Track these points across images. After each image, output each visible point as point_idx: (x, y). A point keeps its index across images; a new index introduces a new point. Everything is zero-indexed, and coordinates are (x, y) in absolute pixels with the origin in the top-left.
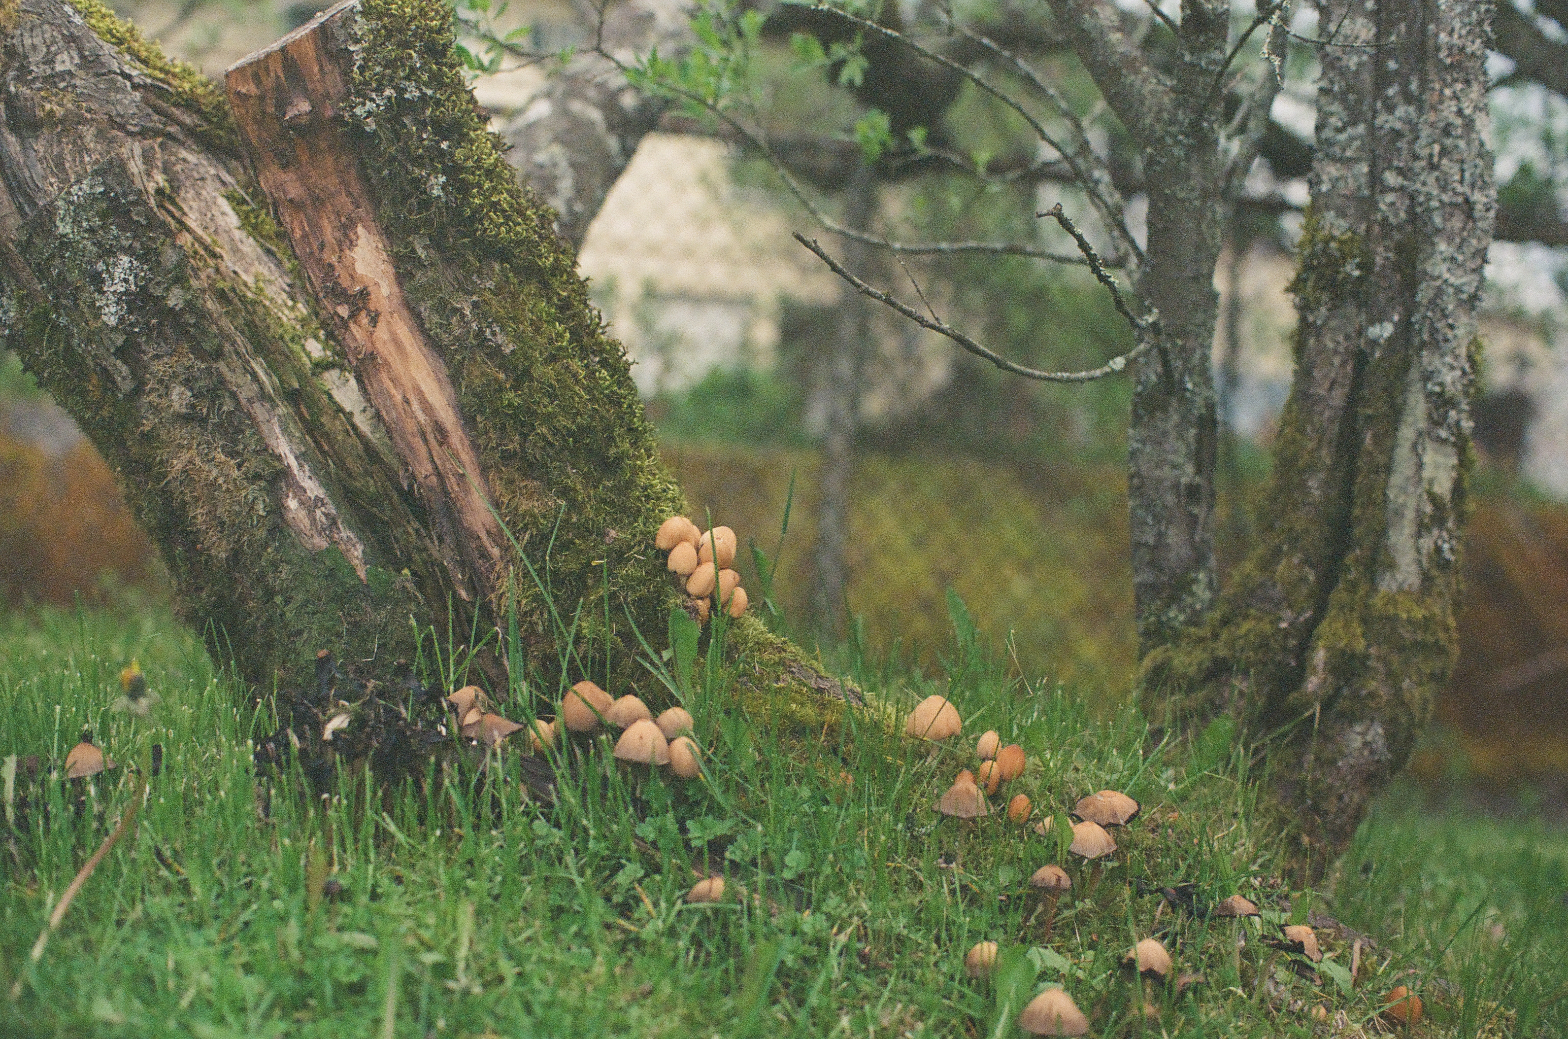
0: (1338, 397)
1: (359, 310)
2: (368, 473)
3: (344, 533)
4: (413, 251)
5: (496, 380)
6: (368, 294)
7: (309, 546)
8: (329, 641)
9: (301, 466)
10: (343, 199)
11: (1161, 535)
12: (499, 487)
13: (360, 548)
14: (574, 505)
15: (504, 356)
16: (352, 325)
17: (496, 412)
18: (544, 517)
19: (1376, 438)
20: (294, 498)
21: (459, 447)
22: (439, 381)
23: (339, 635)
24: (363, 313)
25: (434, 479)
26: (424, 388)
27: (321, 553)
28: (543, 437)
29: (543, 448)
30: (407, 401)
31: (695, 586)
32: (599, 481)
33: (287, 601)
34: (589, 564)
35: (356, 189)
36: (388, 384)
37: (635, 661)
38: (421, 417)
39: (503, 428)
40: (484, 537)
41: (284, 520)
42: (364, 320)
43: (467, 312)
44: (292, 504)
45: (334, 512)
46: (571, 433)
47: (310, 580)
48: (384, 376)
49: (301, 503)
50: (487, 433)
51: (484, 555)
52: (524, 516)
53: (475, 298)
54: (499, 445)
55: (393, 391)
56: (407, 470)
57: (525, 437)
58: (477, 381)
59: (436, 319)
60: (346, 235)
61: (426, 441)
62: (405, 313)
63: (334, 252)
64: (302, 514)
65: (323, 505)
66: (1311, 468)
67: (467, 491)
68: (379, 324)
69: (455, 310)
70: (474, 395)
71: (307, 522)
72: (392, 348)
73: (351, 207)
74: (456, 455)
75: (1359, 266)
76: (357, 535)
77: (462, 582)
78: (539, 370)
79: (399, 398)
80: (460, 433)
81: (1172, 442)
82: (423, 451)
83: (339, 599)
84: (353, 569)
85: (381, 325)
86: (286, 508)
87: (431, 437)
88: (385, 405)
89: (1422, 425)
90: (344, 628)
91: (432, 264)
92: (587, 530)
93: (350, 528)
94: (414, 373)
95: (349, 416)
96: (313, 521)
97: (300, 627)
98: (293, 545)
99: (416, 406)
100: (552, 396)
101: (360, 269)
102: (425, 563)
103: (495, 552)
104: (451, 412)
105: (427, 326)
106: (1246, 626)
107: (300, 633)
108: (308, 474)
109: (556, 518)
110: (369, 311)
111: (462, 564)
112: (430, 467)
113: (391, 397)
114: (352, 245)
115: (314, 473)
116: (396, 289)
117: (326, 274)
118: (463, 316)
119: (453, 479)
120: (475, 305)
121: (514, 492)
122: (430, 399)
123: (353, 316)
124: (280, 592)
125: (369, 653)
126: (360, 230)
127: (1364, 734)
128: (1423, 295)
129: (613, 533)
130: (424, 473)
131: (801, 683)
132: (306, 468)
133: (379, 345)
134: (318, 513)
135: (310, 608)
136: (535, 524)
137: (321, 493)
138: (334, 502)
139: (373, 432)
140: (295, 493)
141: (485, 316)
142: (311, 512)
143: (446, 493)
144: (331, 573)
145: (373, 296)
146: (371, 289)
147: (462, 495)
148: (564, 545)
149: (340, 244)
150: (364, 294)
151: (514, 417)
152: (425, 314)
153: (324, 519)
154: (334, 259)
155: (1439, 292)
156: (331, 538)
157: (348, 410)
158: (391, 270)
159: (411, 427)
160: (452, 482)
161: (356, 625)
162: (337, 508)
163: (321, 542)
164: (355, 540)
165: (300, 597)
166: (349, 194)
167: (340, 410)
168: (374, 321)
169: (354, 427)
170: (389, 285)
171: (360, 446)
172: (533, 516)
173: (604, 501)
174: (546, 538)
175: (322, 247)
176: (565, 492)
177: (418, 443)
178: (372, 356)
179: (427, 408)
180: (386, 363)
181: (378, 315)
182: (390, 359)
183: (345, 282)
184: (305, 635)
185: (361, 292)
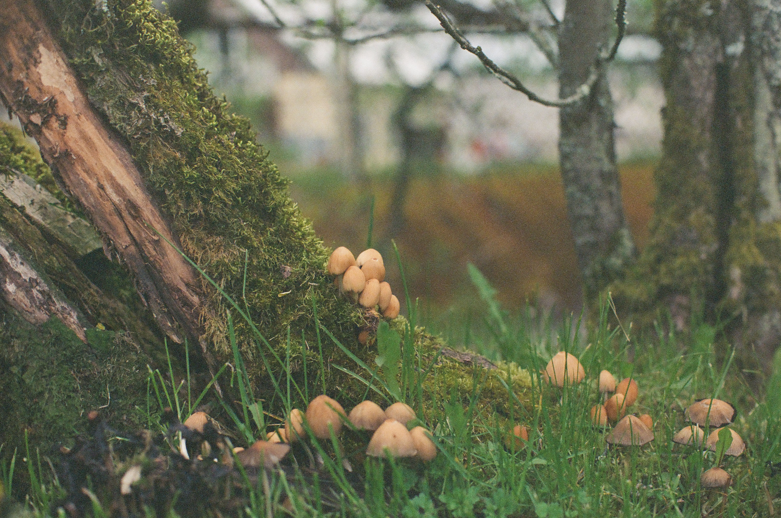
0: (709, 97)
1: (50, 116)
2: (49, 253)
3: (59, 305)
4: (93, 60)
5: (175, 158)
6: (56, 102)
7: (33, 321)
8: (69, 397)
9: (12, 255)
10: (24, 24)
11: (596, 209)
12: (191, 246)
13: (74, 315)
14: (253, 250)
15: (177, 138)
16: (44, 130)
17: (180, 185)
18: (233, 264)
19: (744, 120)
20: (11, 283)
21: (151, 218)
22: (126, 166)
23: (75, 391)
24: (53, 119)
25: (133, 249)
26: (114, 173)
27: (45, 325)
28: (220, 200)
29: (222, 209)
30: (101, 187)
31: (367, 300)
32: (264, 229)
33: (24, 369)
34: (276, 296)
35: (34, 13)
36: (84, 175)
37: (332, 368)
38: (116, 198)
39: (189, 197)
40: (184, 288)
41: (6, 302)
42: (55, 124)
43: (143, 105)
44: (11, 288)
45: (47, 288)
46: (238, 194)
47: (40, 348)
48: (79, 169)
49: (18, 286)
50: (175, 203)
51: (187, 303)
52: (217, 267)
53: (146, 94)
54: (187, 211)
55: (89, 181)
56: (109, 244)
57: (205, 201)
58: (162, 161)
59: (118, 115)
60: (30, 55)
61: (122, 218)
62: (90, 114)
63: (21, 70)
64: (21, 295)
65: (37, 284)
66: (700, 148)
67: (164, 255)
68: (68, 127)
69: (133, 106)
70: (161, 173)
71: (27, 301)
72: (82, 144)
73: (32, 31)
74: (150, 227)
75: (711, 7)
76: (70, 305)
77: (172, 329)
78: (204, 147)
79: (94, 185)
80: (150, 207)
81: (595, 144)
82: (121, 227)
83: (69, 360)
84: (74, 334)
85: (71, 127)
86: (7, 293)
87: (125, 214)
88: (83, 193)
89: (771, 108)
90: (77, 384)
91: (107, 70)
92: (266, 269)
93: (63, 299)
94: (105, 163)
95: (22, 209)
96: (32, 298)
97: (40, 389)
98: (17, 321)
99: (109, 190)
100: (219, 165)
101: (46, 81)
102: (112, 315)
103: (195, 299)
104: (139, 191)
105: (112, 122)
106: (678, 261)
107: (41, 394)
108: (19, 260)
109: (243, 263)
110: (58, 116)
111: (170, 315)
112: (128, 239)
113: (87, 185)
114: (36, 63)
115: (25, 260)
116: (79, 95)
117: (17, 90)
118: (140, 109)
119: (149, 246)
120: (147, 100)
121: (204, 248)
122: (122, 182)
123: (45, 122)
124: (16, 363)
125: (104, 401)
126: (42, 49)
127: (770, 320)
128: (758, 21)
129: (288, 268)
130: (124, 245)
131: (452, 361)
132: (17, 255)
133: (71, 144)
134: (35, 292)
135: (46, 372)
136: (229, 271)
137: (33, 274)
138: (46, 280)
139: (44, 220)
140: (10, 278)
141: (156, 107)
142: (28, 292)
143: (144, 258)
144: (58, 340)
145: (60, 104)
146: (57, 97)
147: (159, 257)
148: (253, 285)
149: (26, 63)
150: (53, 103)
151: (195, 186)
152: (109, 112)
153: (40, 296)
154: (22, 76)
155: (769, 18)
156: (49, 310)
157: (19, 204)
158: (72, 79)
159: (108, 207)
160: (150, 249)
161: (86, 379)
162: (49, 285)
163: (42, 316)
164: (69, 309)
165: (34, 364)
166: (29, 19)
167: (14, 205)
168: (64, 123)
169: (28, 217)
170: (74, 93)
171: (38, 232)
172: (225, 265)
173: (271, 244)
174: (239, 281)
175: (10, 67)
176: (244, 242)
177: (116, 220)
178: (67, 154)
179: (119, 190)
180: (79, 157)
181: (66, 118)
182: (83, 154)
183: (34, 94)
184: (47, 395)
185: (50, 101)
